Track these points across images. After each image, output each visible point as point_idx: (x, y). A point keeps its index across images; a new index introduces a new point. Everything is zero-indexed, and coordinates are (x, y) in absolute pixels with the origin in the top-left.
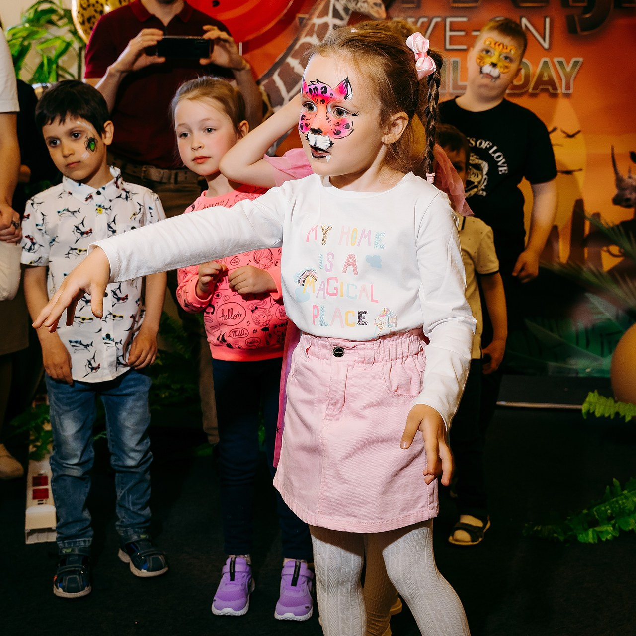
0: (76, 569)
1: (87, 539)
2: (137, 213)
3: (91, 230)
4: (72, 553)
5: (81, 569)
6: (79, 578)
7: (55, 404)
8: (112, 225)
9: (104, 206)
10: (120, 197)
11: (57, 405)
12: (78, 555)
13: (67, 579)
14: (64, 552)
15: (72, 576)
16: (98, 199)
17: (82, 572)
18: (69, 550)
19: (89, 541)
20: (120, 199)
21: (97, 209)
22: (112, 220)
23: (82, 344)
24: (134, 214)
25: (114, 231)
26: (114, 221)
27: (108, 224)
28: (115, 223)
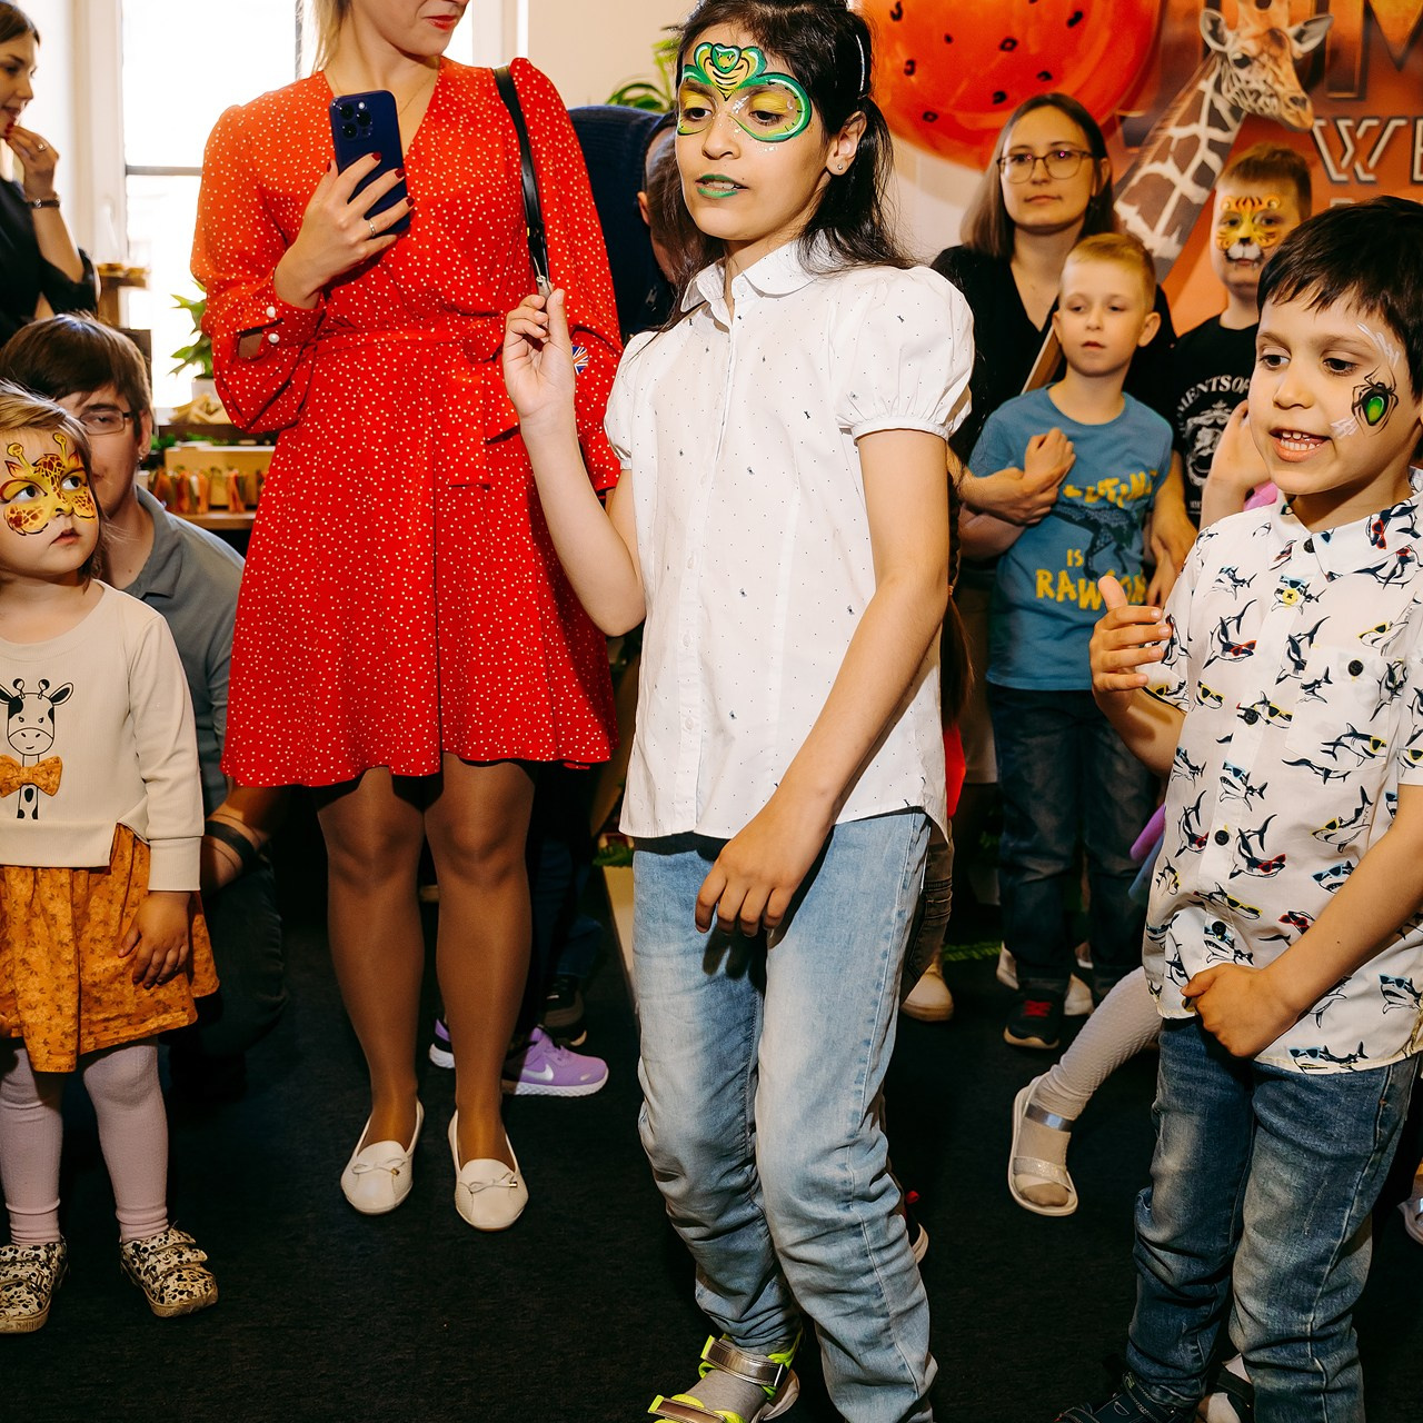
3: (1251, 645)
9: (1305, 587)
21: (1281, 591)
22: (1309, 631)
25: (1300, 665)
26: (1311, 635)
27: (1291, 639)
28: (1311, 642)
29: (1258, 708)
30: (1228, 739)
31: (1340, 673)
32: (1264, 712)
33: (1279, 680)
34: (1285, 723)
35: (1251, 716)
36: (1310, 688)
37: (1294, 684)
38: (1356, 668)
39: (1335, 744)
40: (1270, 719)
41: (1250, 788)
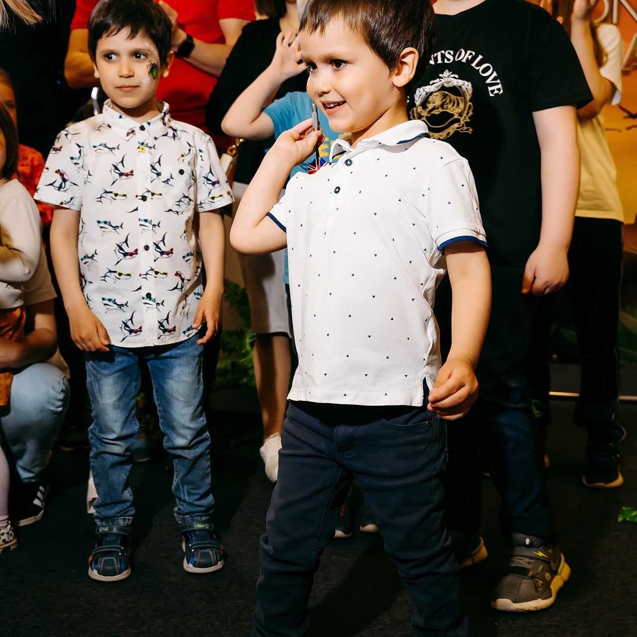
0: (114, 550)
1: (127, 518)
2: (186, 153)
3: (132, 172)
4: (109, 532)
5: (119, 550)
6: (116, 560)
7: (93, 367)
8: (157, 166)
9: (147, 144)
10: (166, 135)
11: (95, 369)
12: (117, 535)
13: (103, 561)
14: (101, 531)
15: (108, 558)
16: (140, 136)
17: (120, 554)
18: (107, 529)
19: (129, 519)
20: (166, 137)
21: (139, 148)
22: (157, 160)
23: (115, 303)
24: (183, 156)
25: (159, 174)
26: (159, 162)
27: (151, 165)
28: (160, 165)
29: (146, 194)
30: (137, 209)
31: (176, 174)
32: (149, 195)
33: (152, 182)
34: (160, 197)
35: (144, 198)
36: (167, 182)
37: (159, 182)
38: (181, 172)
39: (179, 202)
40: (152, 197)
41: (154, 225)
